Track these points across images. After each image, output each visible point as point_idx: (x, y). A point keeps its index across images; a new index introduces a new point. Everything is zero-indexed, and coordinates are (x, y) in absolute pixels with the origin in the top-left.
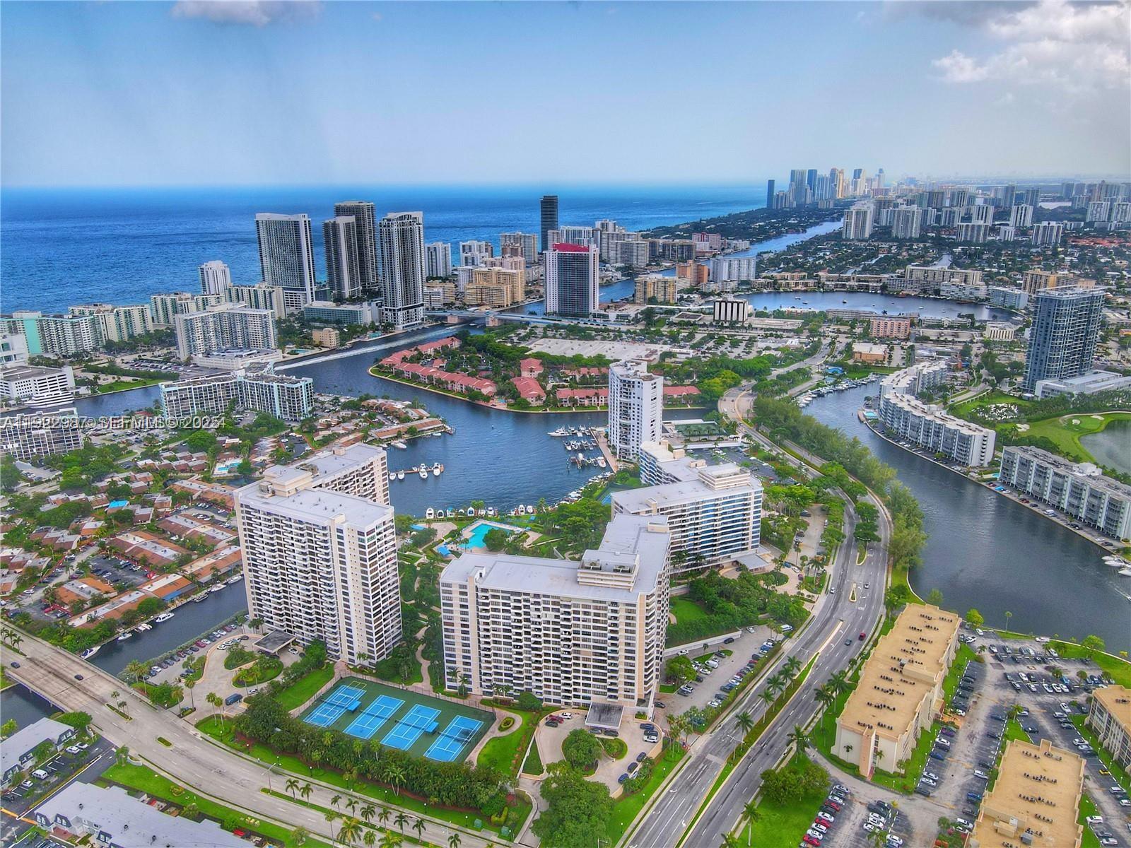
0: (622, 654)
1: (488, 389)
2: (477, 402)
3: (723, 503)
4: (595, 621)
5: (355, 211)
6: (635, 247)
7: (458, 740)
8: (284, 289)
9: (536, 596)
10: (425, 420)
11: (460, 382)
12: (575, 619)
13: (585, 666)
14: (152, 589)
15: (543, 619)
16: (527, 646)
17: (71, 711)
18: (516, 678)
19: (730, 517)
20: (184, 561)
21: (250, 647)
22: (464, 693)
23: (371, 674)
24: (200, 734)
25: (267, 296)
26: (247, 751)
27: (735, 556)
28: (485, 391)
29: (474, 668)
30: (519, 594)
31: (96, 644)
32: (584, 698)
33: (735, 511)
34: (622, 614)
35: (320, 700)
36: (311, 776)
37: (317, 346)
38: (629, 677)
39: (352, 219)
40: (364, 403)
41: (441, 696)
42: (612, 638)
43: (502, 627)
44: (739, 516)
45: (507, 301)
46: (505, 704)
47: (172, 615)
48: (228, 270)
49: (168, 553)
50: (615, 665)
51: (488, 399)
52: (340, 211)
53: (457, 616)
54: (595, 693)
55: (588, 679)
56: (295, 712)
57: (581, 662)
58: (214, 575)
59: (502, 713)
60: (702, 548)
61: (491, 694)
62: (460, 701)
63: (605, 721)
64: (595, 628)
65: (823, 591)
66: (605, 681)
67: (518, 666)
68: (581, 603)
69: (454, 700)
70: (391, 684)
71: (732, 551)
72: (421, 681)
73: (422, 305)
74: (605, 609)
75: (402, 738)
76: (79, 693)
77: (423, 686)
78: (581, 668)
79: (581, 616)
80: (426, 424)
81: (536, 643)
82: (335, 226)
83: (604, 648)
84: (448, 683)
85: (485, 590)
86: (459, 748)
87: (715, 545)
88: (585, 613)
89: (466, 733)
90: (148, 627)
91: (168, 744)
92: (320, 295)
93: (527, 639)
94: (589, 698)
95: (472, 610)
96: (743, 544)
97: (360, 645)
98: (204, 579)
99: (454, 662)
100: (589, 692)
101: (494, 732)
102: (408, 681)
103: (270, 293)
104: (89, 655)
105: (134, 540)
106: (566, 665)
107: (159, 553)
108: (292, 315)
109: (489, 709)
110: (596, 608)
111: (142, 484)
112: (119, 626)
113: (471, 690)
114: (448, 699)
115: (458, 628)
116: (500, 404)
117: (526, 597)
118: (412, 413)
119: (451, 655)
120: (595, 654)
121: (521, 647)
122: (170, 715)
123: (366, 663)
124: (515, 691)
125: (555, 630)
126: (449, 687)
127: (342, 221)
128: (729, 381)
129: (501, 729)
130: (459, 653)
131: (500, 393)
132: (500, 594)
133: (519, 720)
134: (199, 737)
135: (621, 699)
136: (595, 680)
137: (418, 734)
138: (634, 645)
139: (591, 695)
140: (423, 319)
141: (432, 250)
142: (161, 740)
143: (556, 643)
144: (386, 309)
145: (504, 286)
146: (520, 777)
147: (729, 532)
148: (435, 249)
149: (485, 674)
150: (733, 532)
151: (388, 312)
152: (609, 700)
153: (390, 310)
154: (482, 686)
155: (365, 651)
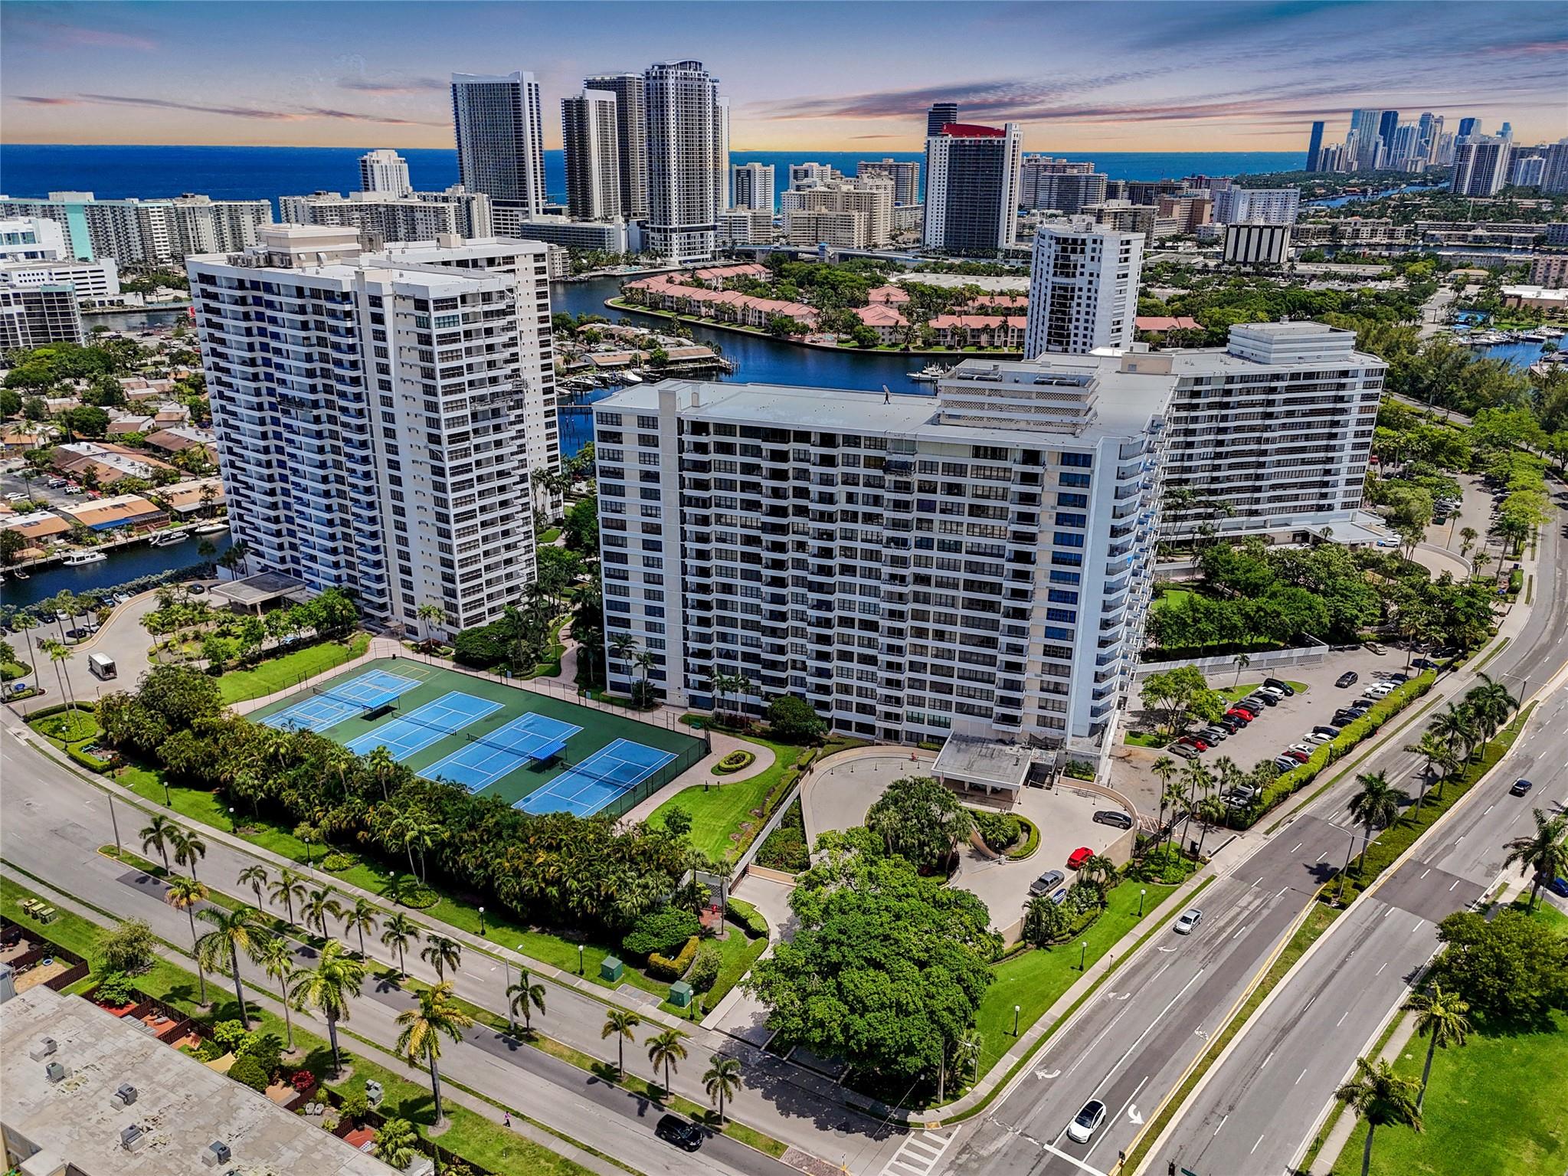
2: (783, 337)
4: (975, 511)
5: (618, 84)
7: (606, 783)
8: (495, 203)
9: (828, 439)
10: (686, 348)
12: (922, 504)
13: (940, 636)
15: (842, 505)
16: (799, 581)
18: (769, 665)
19: (1300, 426)
22: (647, 699)
23: (444, 654)
24: (25, 733)
25: (465, 206)
27: (1302, 520)
28: (800, 321)
30: (780, 435)
32: (933, 722)
33: (1312, 412)
34: (1050, 488)
35: (313, 691)
36: (233, 832)
38: (1054, 669)
39: (610, 95)
40: (585, 328)
41: (592, 703)
43: (738, 530)
44: (1321, 425)
45: (858, 239)
47: (96, 557)
51: (805, 329)
52: (593, 86)
53: (633, 501)
54: (962, 709)
55: (948, 672)
56: (242, 708)
57: (931, 626)
59: (724, 745)
60: (1226, 491)
61: (707, 701)
62: (635, 716)
63: (984, 772)
64: (972, 530)
65: (1522, 598)
66: (989, 677)
67: (774, 632)
68: (941, 459)
70: (483, 675)
72: (555, 673)
73: (714, 228)
74: (1004, 473)
75: (473, 771)
77: (557, 683)
79: (940, 497)
80: (687, 352)
81: (821, 572)
82: (583, 104)
83: (995, 588)
84: (611, 677)
85: (699, 427)
86: (606, 798)
87: (1260, 489)
88: (951, 490)
89: (629, 771)
93: (800, 564)
94: (947, 723)
95: (669, 489)
96: (1326, 496)
97: (427, 594)
98: (185, 508)
99: (626, 623)
100: (950, 704)
101: (701, 774)
103: (468, 202)
105: (90, 450)
107: (122, 467)
109: (696, 732)
110: (979, 472)
113: (662, 694)
114: (606, 709)
115: (634, 534)
116: (825, 340)
117: (802, 443)
118: (665, 340)
119: (618, 606)
120: (969, 604)
121: (784, 583)
124: (767, 697)
126: (616, 686)
127: (594, 98)
129: (719, 770)
130: (636, 599)
131: (828, 326)
132: (738, 440)
133: (765, 757)
134: (21, 738)
135: (1031, 725)
136: (964, 674)
137: (516, 763)
140: (713, 254)
141: (744, 175)
144: (653, 229)
145: (856, 214)
146: (745, 871)
147: (1294, 463)
148: (749, 172)
149: (695, 655)
150: (1304, 462)
151: (656, 235)
152: (996, 726)
153: (659, 230)
154: (687, 686)
155: (438, 604)
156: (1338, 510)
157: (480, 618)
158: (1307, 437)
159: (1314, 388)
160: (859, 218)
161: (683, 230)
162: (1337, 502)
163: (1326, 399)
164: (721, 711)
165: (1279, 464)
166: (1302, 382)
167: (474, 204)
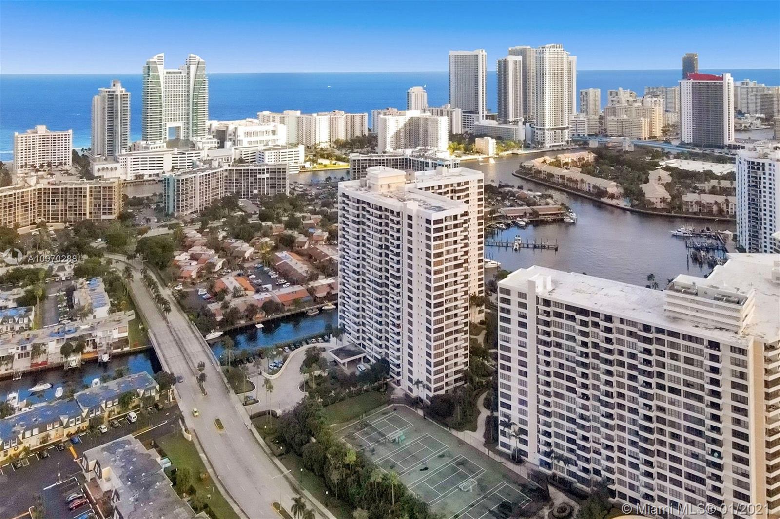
1: (612, 187)
2: (602, 199)
7: (493, 513)
8: (464, 112)
10: (550, 206)
14: (277, 294)
21: (327, 355)
22: (518, 457)
23: (423, 409)
24: (250, 425)
25: (450, 115)
28: (610, 191)
36: (326, 504)
37: (478, 153)
39: (519, 58)
41: (491, 454)
45: (645, 135)
46: (564, 486)
48: (425, 94)
49: (302, 268)
51: (612, 196)
58: (328, 293)
62: (511, 466)
69: (504, 462)
70: (440, 425)
72: (474, 429)
73: (568, 128)
77: (475, 436)
82: (505, 63)
84: (501, 438)
91: (221, 427)
97: (419, 373)
98: (320, 295)
101: (543, 517)
102: (460, 427)
105: (285, 256)
108: (466, 132)
113: (526, 454)
118: (540, 201)
122: (237, 399)
123: (424, 394)
126: (504, 445)
127: (511, 59)
129: (551, 517)
131: (626, 195)
141: (584, 94)
142: (218, 421)
144: (537, 129)
145: (642, 119)
148: (586, 93)
151: (538, 132)
153: (540, 129)
154: (538, 452)
155: (423, 379)
157: (441, 388)
160: (644, 122)
161: (553, 129)
164: (556, 472)
167: (454, 113)
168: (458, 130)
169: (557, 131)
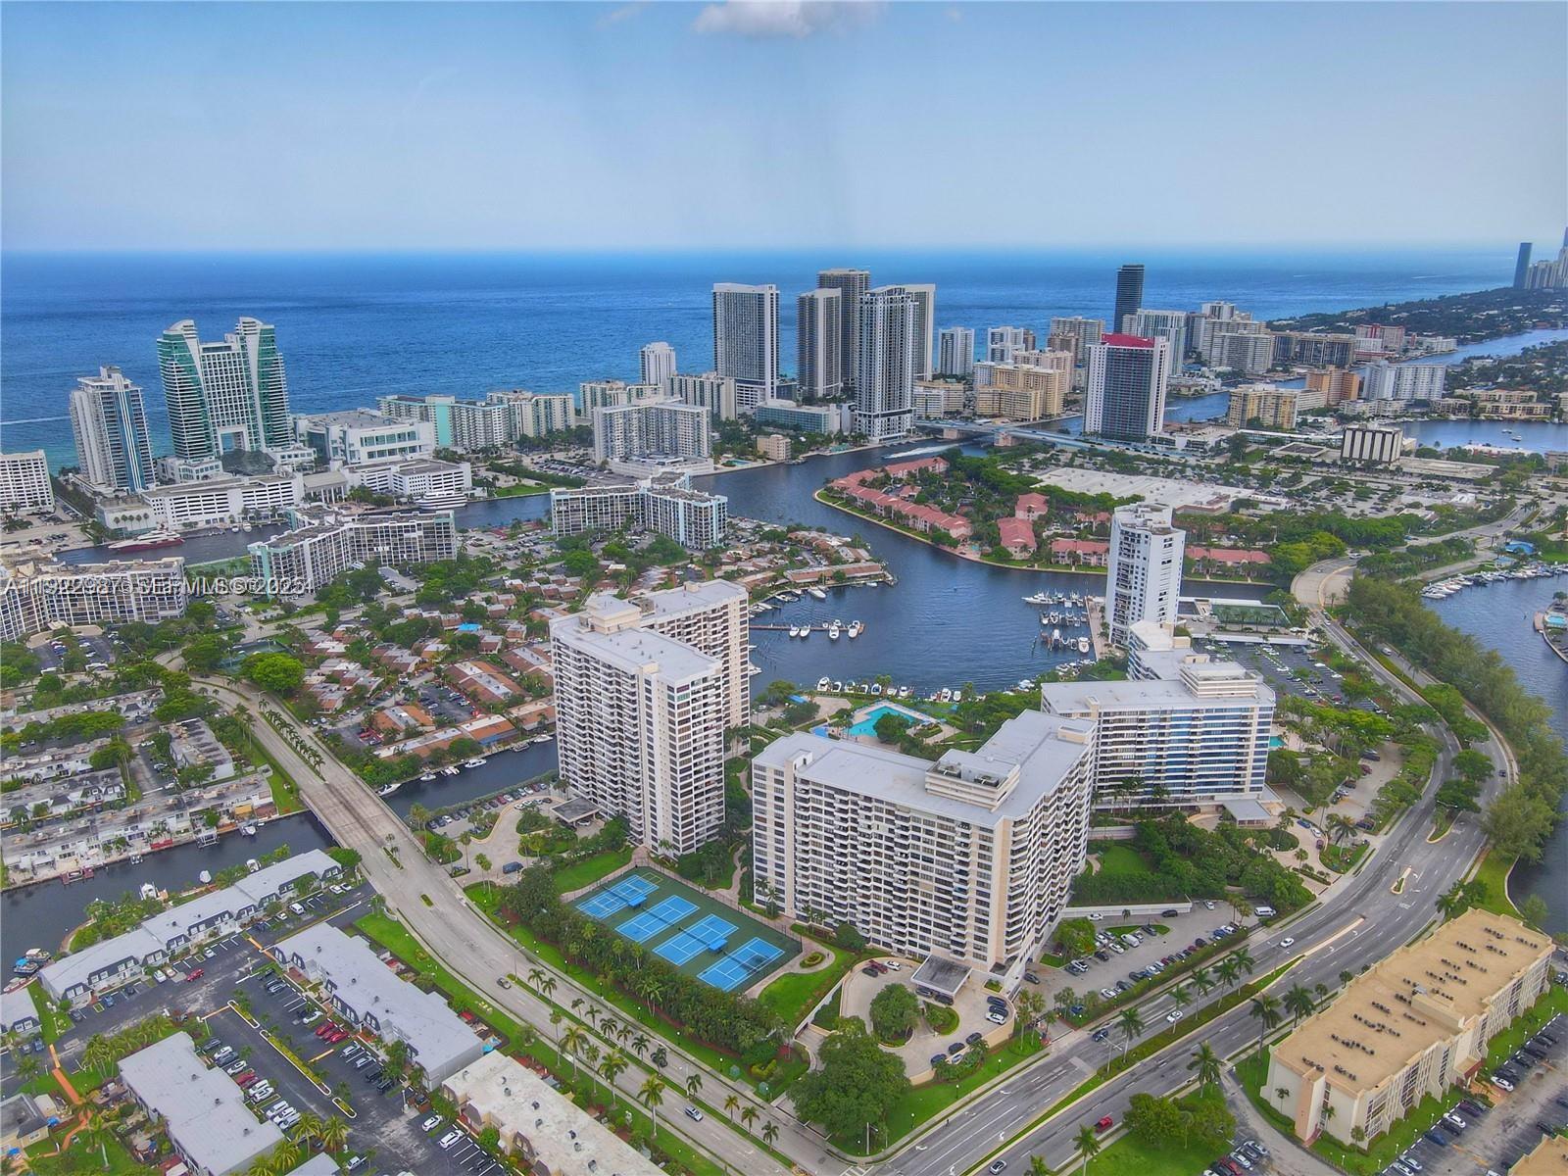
0: (972, 895)
1: (959, 529)
2: (941, 546)
3: (1205, 718)
4: (939, 845)
5: (845, 283)
6: (1251, 344)
7: (744, 966)
8: (737, 381)
9: (868, 799)
10: (862, 564)
11: (927, 517)
12: (914, 837)
13: (924, 903)
14: (469, 729)
15: (874, 830)
16: (854, 864)
17: (346, 847)
18: (837, 904)
19: (1216, 740)
20: (517, 701)
21: (548, 811)
22: (774, 912)
23: (671, 868)
24: (466, 899)
25: (715, 389)
26: (507, 928)
27: (1220, 798)
28: (954, 533)
29: (788, 880)
30: (845, 793)
31: (397, 781)
32: (921, 947)
33: (1224, 732)
34: (975, 840)
35: (603, 888)
36: (566, 973)
37: (761, 457)
38: (980, 930)
39: (837, 292)
40: (792, 536)
41: (744, 910)
42: (961, 872)
43: (823, 833)
44: (1232, 739)
45: (1034, 412)
46: (819, 935)
47: (484, 762)
48: (673, 354)
49: (500, 689)
50: (964, 909)
51: (955, 543)
52: (824, 282)
53: (770, 810)
54: (937, 943)
55: (928, 922)
56: (569, 896)
57: (919, 897)
58: (540, 723)
59: (811, 946)
60: (1167, 778)
61: (805, 919)
62: (765, 921)
63: (939, 983)
64: (939, 854)
65: (1352, 870)
66: (948, 929)
67: (840, 888)
68: (923, 817)
69: (758, 918)
70: (690, 884)
71: (1217, 791)
72: (728, 887)
73: (910, 411)
74: (953, 830)
75: (679, 952)
76: (362, 830)
77: (728, 895)
78: (919, 906)
79: (922, 835)
80: (861, 569)
81: (864, 861)
82: (813, 301)
83: (950, 884)
84: (757, 896)
85: (805, 782)
86: (744, 976)
87: (1190, 777)
88: (928, 832)
89: (759, 960)
90: (455, 771)
91: (430, 903)
92: (784, 392)
93: (853, 855)
94: (928, 949)
95: (788, 804)
96: (1238, 783)
97: (664, 831)
98: (528, 727)
99: (765, 870)
100: (928, 940)
101: (794, 966)
102: (712, 884)
103: (719, 386)
104: (387, 791)
105: (471, 670)
106: (900, 899)
107: (492, 689)
108: (743, 416)
109: (796, 936)
110: (941, 827)
111: (501, 607)
112: (425, 765)
113: (783, 909)
114: (751, 914)
115: (771, 826)
116: (972, 553)
117: (855, 799)
118: (847, 554)
119: (761, 860)
120: (939, 890)
121: (846, 864)
122: (442, 872)
123: (670, 853)
124: (836, 921)
125: (889, 848)
126: (758, 901)
127: (822, 295)
128: (1323, 548)
129: (803, 965)
130: (771, 859)
131: (976, 537)
132: (823, 790)
133: (831, 958)
134: (463, 903)
135: (969, 957)
136: (937, 925)
137: (701, 949)
138: (988, 886)
139: (930, 945)
140: (909, 431)
141: (948, 337)
142: (425, 898)
143: (889, 866)
144: (860, 415)
145: (1032, 392)
146: (806, 1026)
147: (1214, 762)
148: (952, 336)
149: (801, 892)
150: (1220, 762)
151: (862, 419)
152: (952, 955)
153: (865, 416)
154: (796, 907)
155: (669, 837)
156: (1247, 791)
158: (1221, 747)
159: (1223, 717)
160: (1036, 396)
161: (883, 416)
162: (1247, 786)
163: (1232, 724)
165: (1202, 762)
166: (1214, 714)
168: (728, 412)
169: (892, 418)
